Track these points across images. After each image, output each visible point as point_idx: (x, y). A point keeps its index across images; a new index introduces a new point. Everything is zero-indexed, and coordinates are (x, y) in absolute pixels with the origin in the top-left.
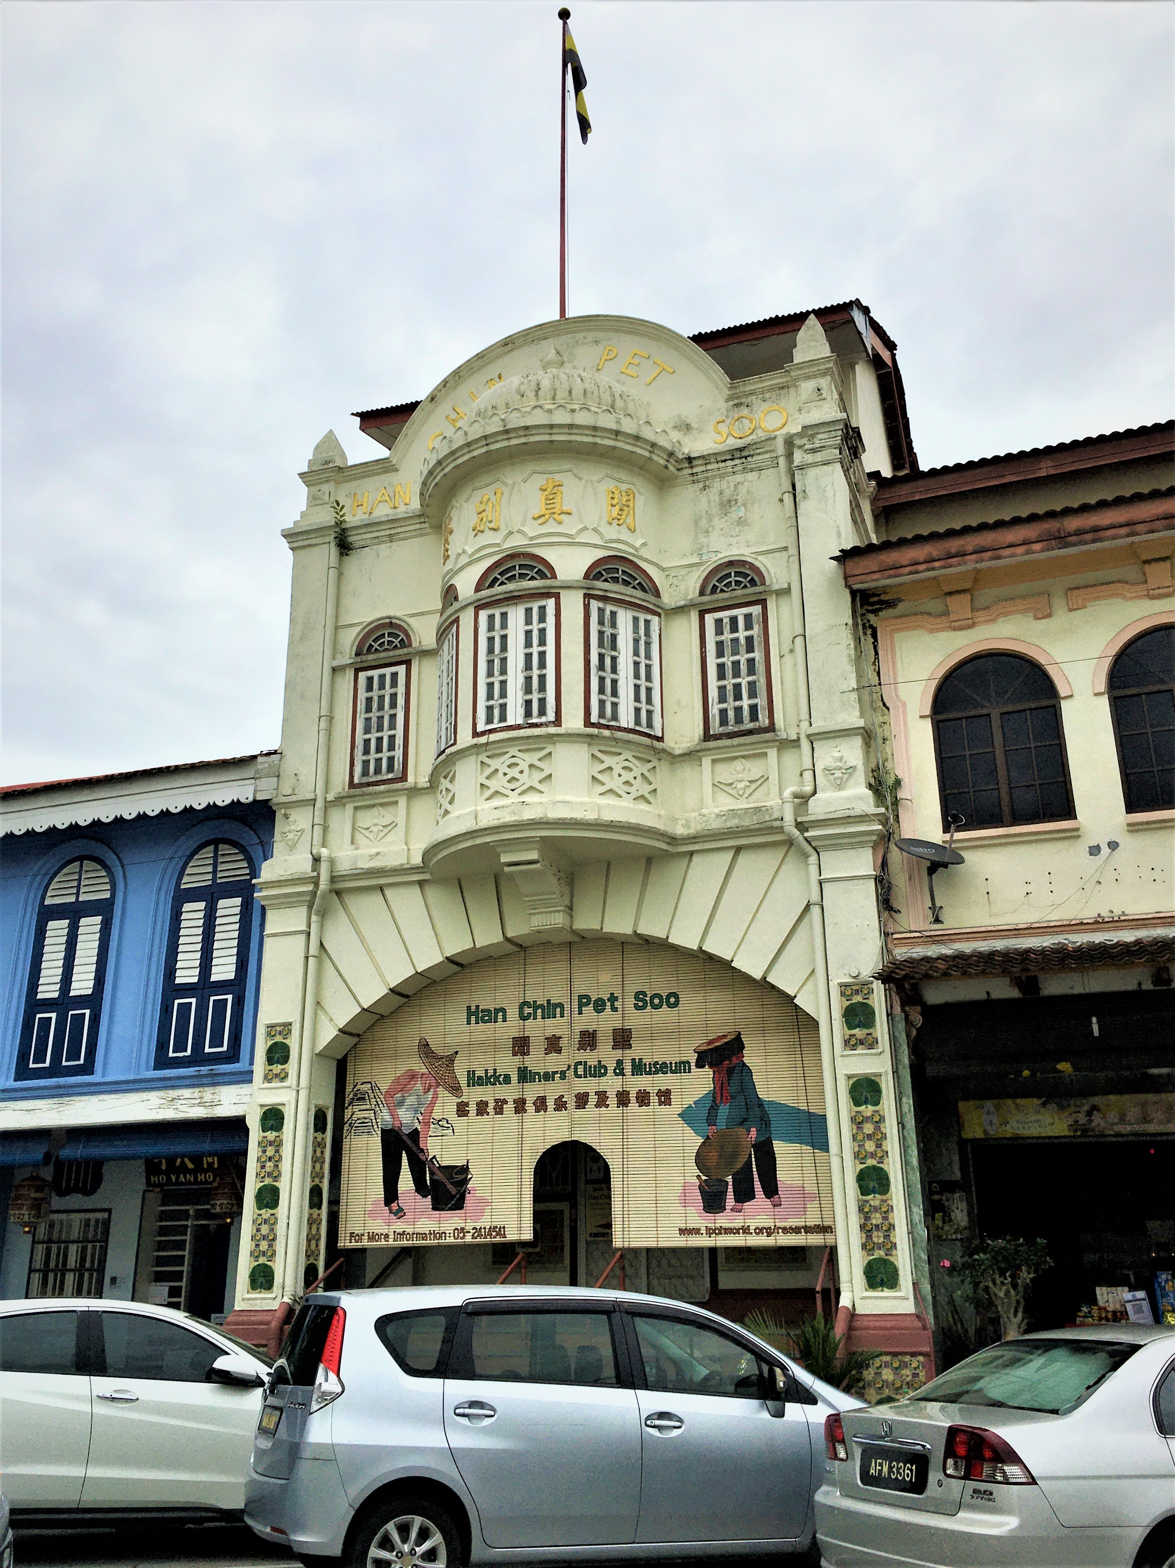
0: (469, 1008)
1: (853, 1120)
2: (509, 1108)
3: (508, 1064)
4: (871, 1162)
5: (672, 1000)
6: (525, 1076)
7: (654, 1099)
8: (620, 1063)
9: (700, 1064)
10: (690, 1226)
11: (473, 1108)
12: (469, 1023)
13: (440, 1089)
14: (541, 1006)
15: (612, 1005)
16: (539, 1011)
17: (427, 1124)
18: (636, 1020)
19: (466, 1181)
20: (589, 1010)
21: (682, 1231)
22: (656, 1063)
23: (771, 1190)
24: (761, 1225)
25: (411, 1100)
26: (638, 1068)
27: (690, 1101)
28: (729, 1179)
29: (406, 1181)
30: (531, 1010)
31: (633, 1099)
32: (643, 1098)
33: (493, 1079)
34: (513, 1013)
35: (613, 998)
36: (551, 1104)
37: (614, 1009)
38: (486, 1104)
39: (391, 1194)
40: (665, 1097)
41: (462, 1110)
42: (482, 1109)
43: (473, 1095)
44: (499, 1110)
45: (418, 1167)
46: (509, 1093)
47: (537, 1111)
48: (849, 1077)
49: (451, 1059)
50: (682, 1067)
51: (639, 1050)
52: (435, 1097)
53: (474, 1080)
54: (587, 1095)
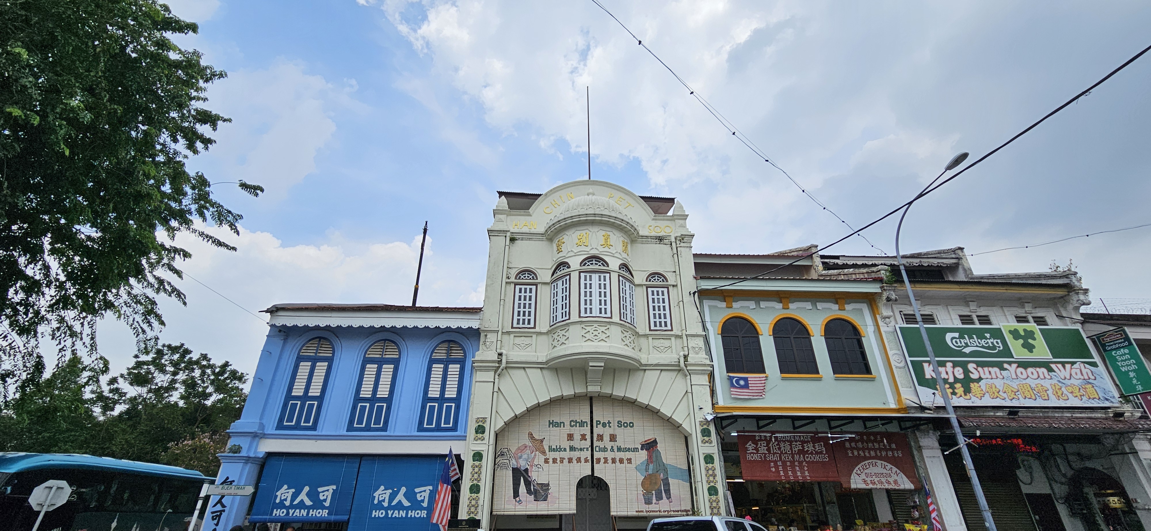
0: (549, 421)
1: (706, 469)
2: (566, 461)
3: (566, 444)
4: (712, 484)
5: (631, 425)
6: (572, 449)
7: (625, 462)
8: (612, 447)
9: (642, 449)
10: (640, 510)
11: (551, 461)
12: (549, 427)
13: (537, 452)
14: (579, 422)
15: (609, 425)
16: (578, 424)
17: (532, 466)
18: (618, 431)
19: (548, 489)
20: (600, 426)
21: (637, 512)
22: (626, 448)
23: (669, 497)
24: (665, 510)
25: (525, 456)
26: (619, 449)
27: (638, 463)
28: (654, 492)
29: (522, 489)
30: (575, 423)
31: (618, 461)
32: (621, 461)
33: (559, 449)
34: (567, 423)
35: (609, 423)
36: (583, 460)
37: (610, 427)
38: (556, 459)
39: (516, 494)
40: (629, 460)
41: (546, 461)
42: (555, 461)
43: (551, 455)
44: (562, 461)
45: (528, 483)
46: (566, 455)
47: (577, 462)
48: (704, 454)
49: (542, 441)
50: (635, 450)
51: (620, 442)
52: (535, 455)
53: (551, 449)
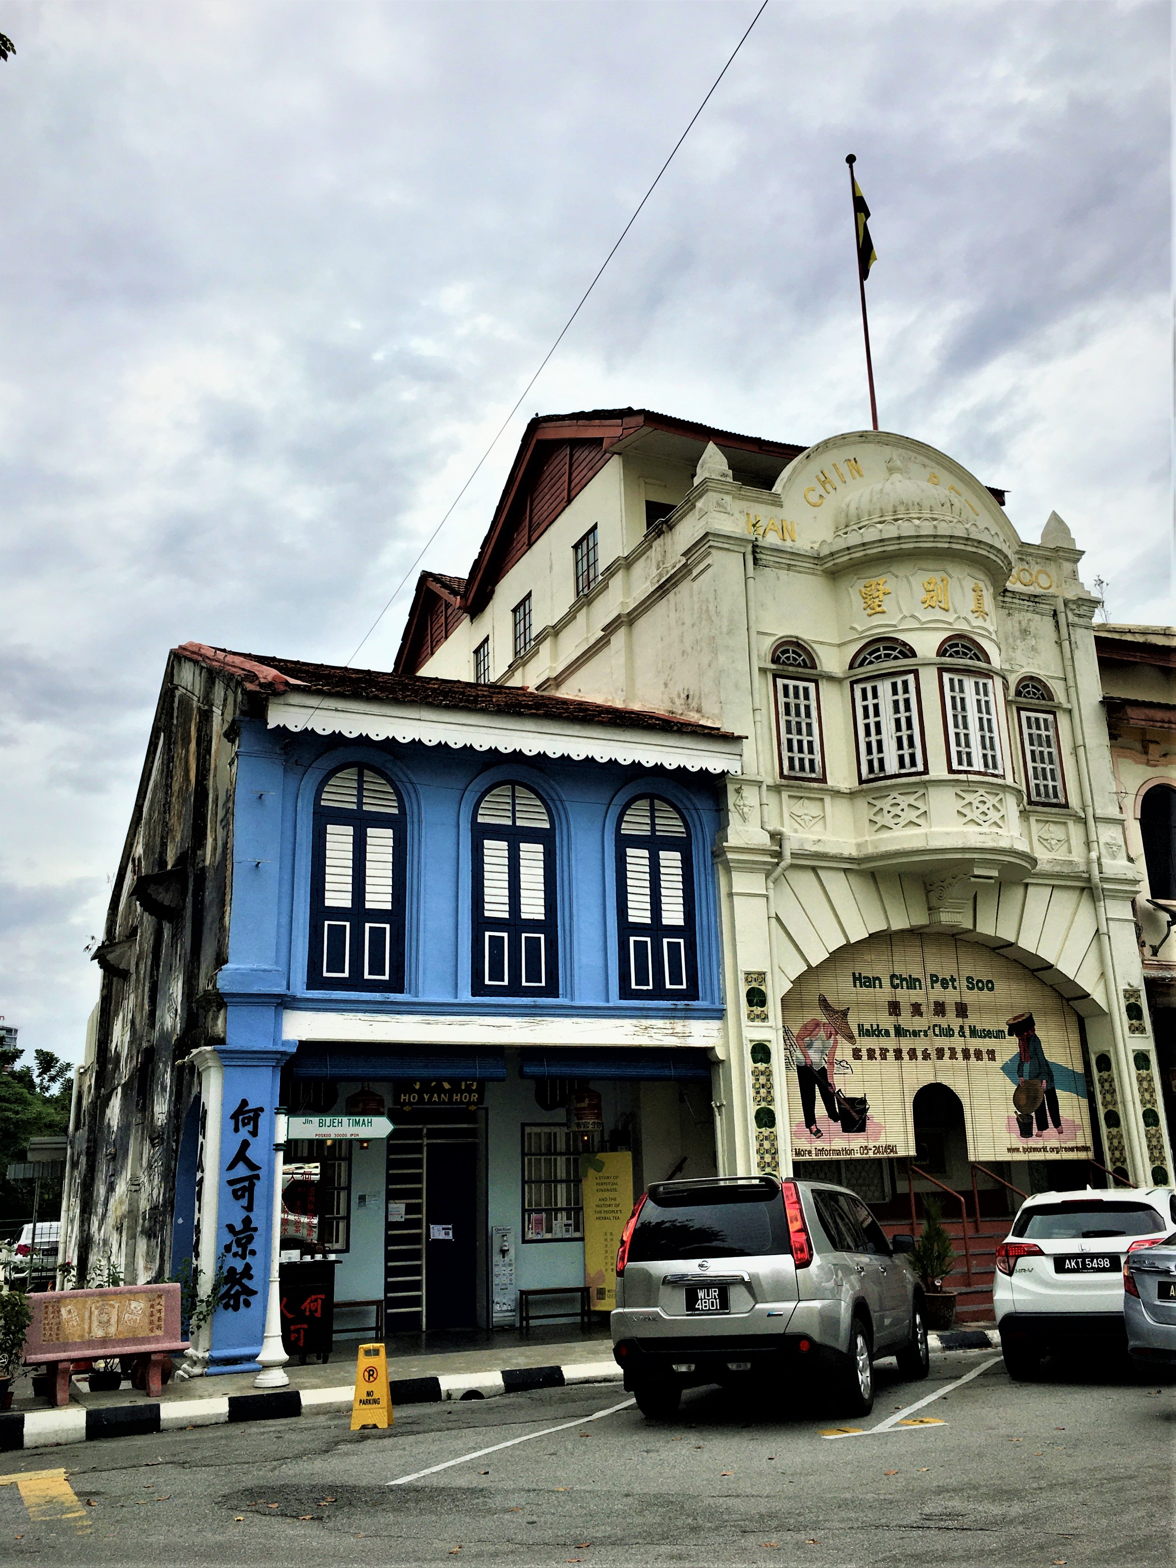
0: (854, 974)
2: (891, 1055)
3: (887, 1022)
5: (989, 986)
6: (900, 1032)
7: (985, 1056)
8: (962, 1027)
9: (1010, 1034)
10: (1014, 1146)
11: (864, 1053)
12: (855, 986)
13: (839, 1037)
14: (905, 979)
15: (953, 984)
16: (904, 983)
17: (832, 1064)
18: (971, 997)
19: (866, 1110)
20: (938, 985)
21: (1009, 1150)
22: (984, 1030)
23: (1057, 1123)
24: (1053, 1146)
25: (817, 1044)
26: (974, 1033)
27: (1007, 1059)
28: (1033, 1114)
30: (898, 982)
31: (973, 1056)
32: (978, 1055)
33: (876, 1032)
34: (886, 982)
35: (953, 980)
36: (919, 1054)
37: (955, 988)
38: (874, 1051)
39: (810, 1119)
40: (992, 1055)
41: (857, 1054)
42: (871, 1054)
43: (865, 1043)
44: (884, 1057)
45: (828, 1098)
46: (891, 1043)
47: (911, 1059)
49: (845, 1013)
50: (999, 1034)
51: (973, 1020)
52: (836, 1042)
53: (865, 1032)
54: (943, 1049)
